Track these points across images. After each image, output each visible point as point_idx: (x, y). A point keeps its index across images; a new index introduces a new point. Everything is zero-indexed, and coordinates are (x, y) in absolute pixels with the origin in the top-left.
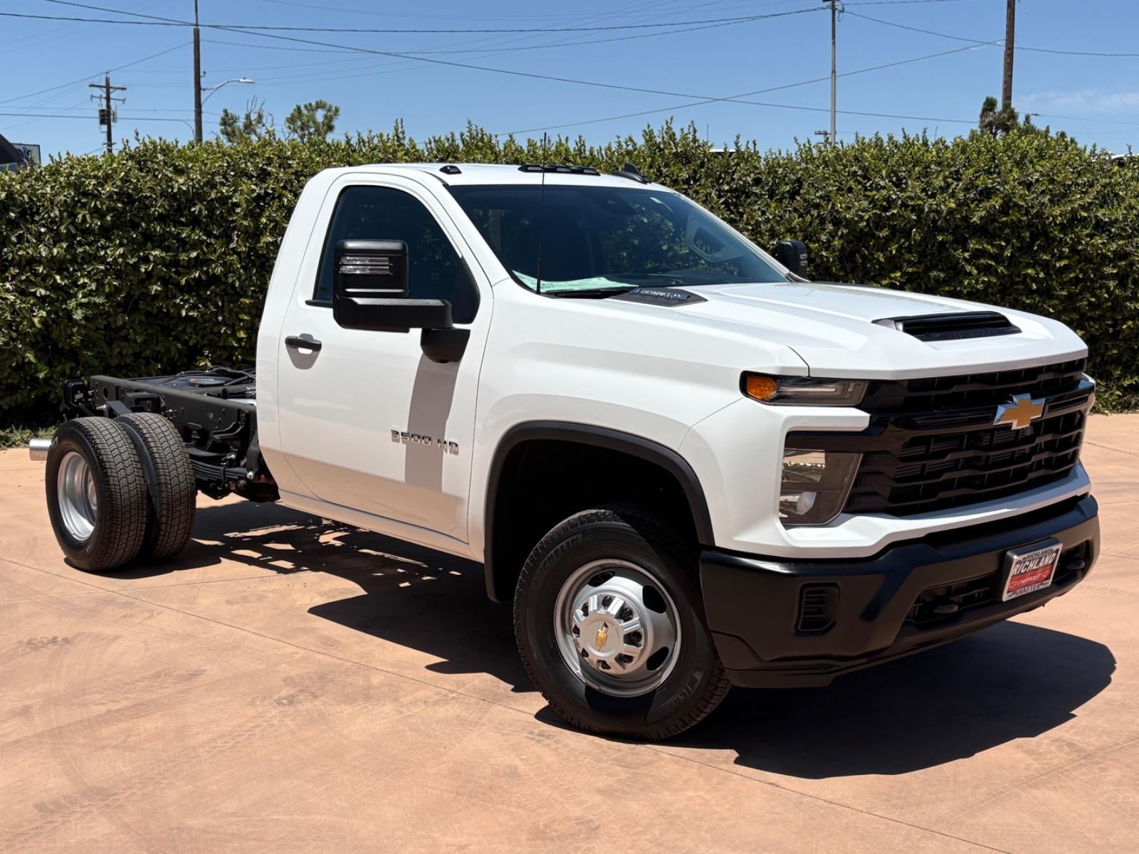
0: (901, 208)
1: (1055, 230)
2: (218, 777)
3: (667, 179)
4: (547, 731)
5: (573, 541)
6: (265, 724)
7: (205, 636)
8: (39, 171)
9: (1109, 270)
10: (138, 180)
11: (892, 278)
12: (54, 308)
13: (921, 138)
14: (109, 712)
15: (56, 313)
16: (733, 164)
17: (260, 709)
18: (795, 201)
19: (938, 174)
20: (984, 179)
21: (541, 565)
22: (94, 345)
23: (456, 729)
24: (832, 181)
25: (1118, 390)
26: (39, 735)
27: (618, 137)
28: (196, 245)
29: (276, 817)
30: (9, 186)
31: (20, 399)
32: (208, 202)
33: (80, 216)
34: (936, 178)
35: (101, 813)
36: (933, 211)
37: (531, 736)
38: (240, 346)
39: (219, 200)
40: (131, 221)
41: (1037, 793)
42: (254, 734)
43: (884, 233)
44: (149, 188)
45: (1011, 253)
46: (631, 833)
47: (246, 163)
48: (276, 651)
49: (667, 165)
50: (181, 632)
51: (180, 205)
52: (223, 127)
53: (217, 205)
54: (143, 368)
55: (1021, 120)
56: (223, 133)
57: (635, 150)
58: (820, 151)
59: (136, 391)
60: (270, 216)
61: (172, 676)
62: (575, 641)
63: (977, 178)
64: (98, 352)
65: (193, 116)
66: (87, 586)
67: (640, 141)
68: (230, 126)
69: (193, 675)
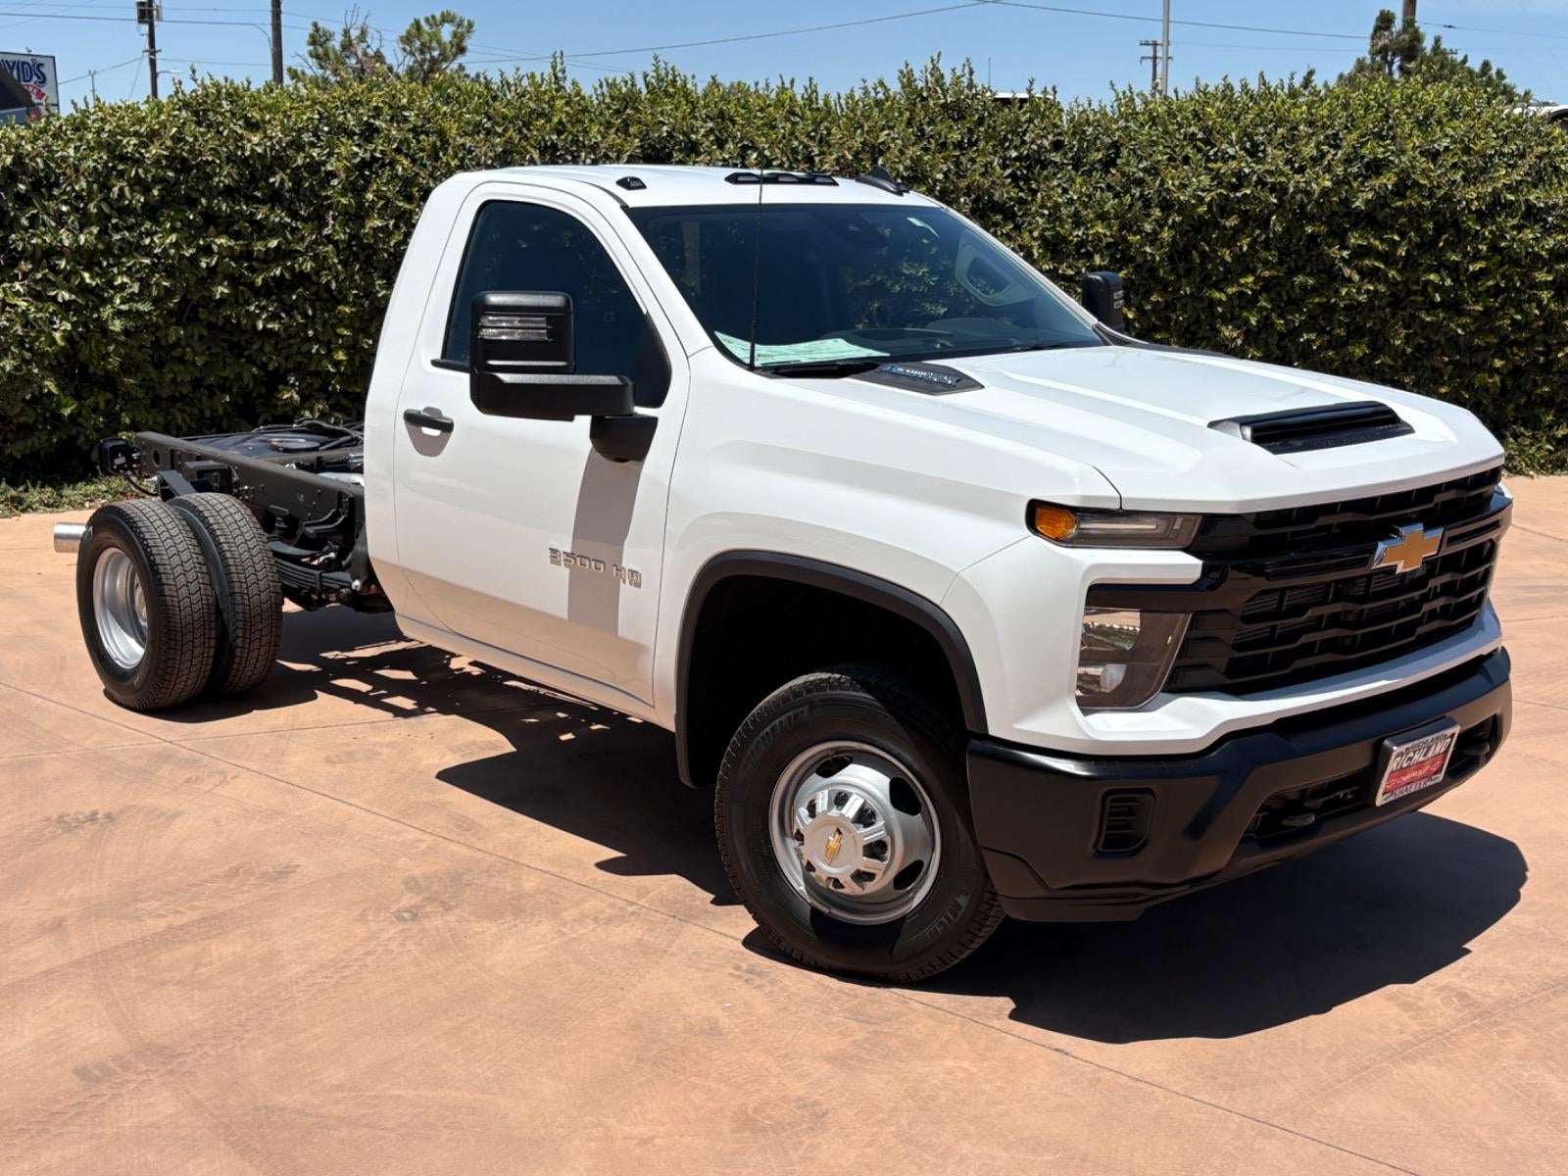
0: (1256, 187)
1: (1469, 219)
2: (318, 1030)
3: (932, 141)
4: (759, 965)
5: (796, 715)
6: (380, 950)
7: (297, 813)
8: (58, 124)
9: (1542, 276)
10: (196, 139)
11: (1241, 285)
12: (82, 319)
13: (1286, 86)
14: (170, 927)
15: (85, 326)
16: (1023, 119)
17: (374, 927)
18: (1109, 175)
19: (1310, 139)
20: (1373, 148)
21: (752, 746)
22: (138, 368)
23: (636, 961)
24: (1161, 148)
25: (1548, 441)
26: (79, 963)
27: (864, 81)
28: (276, 230)
29: (397, 1092)
30: (17, 147)
31: (37, 444)
32: (293, 170)
33: (116, 189)
34: (1307, 144)
35: (163, 1084)
36: (1301, 191)
37: (737, 973)
38: (339, 372)
39: (306, 166)
40: (187, 197)
41: (1413, 1068)
42: (366, 965)
43: (1232, 222)
44: (211, 149)
45: (1408, 251)
46: (869, 1122)
47: (344, 114)
48: (393, 838)
49: (931, 122)
50: (264, 806)
51: (254, 173)
52: (312, 48)
53: (305, 174)
54: (205, 400)
55: (1428, 44)
56: (311, 56)
57: (887, 99)
58: (1146, 103)
59: (199, 458)
60: (378, 190)
61: (253, 874)
62: (797, 850)
63: (1363, 145)
64: (144, 380)
65: (268, 18)
66: (137, 734)
67: (895, 87)
68: (321, 45)
69: (281, 872)
